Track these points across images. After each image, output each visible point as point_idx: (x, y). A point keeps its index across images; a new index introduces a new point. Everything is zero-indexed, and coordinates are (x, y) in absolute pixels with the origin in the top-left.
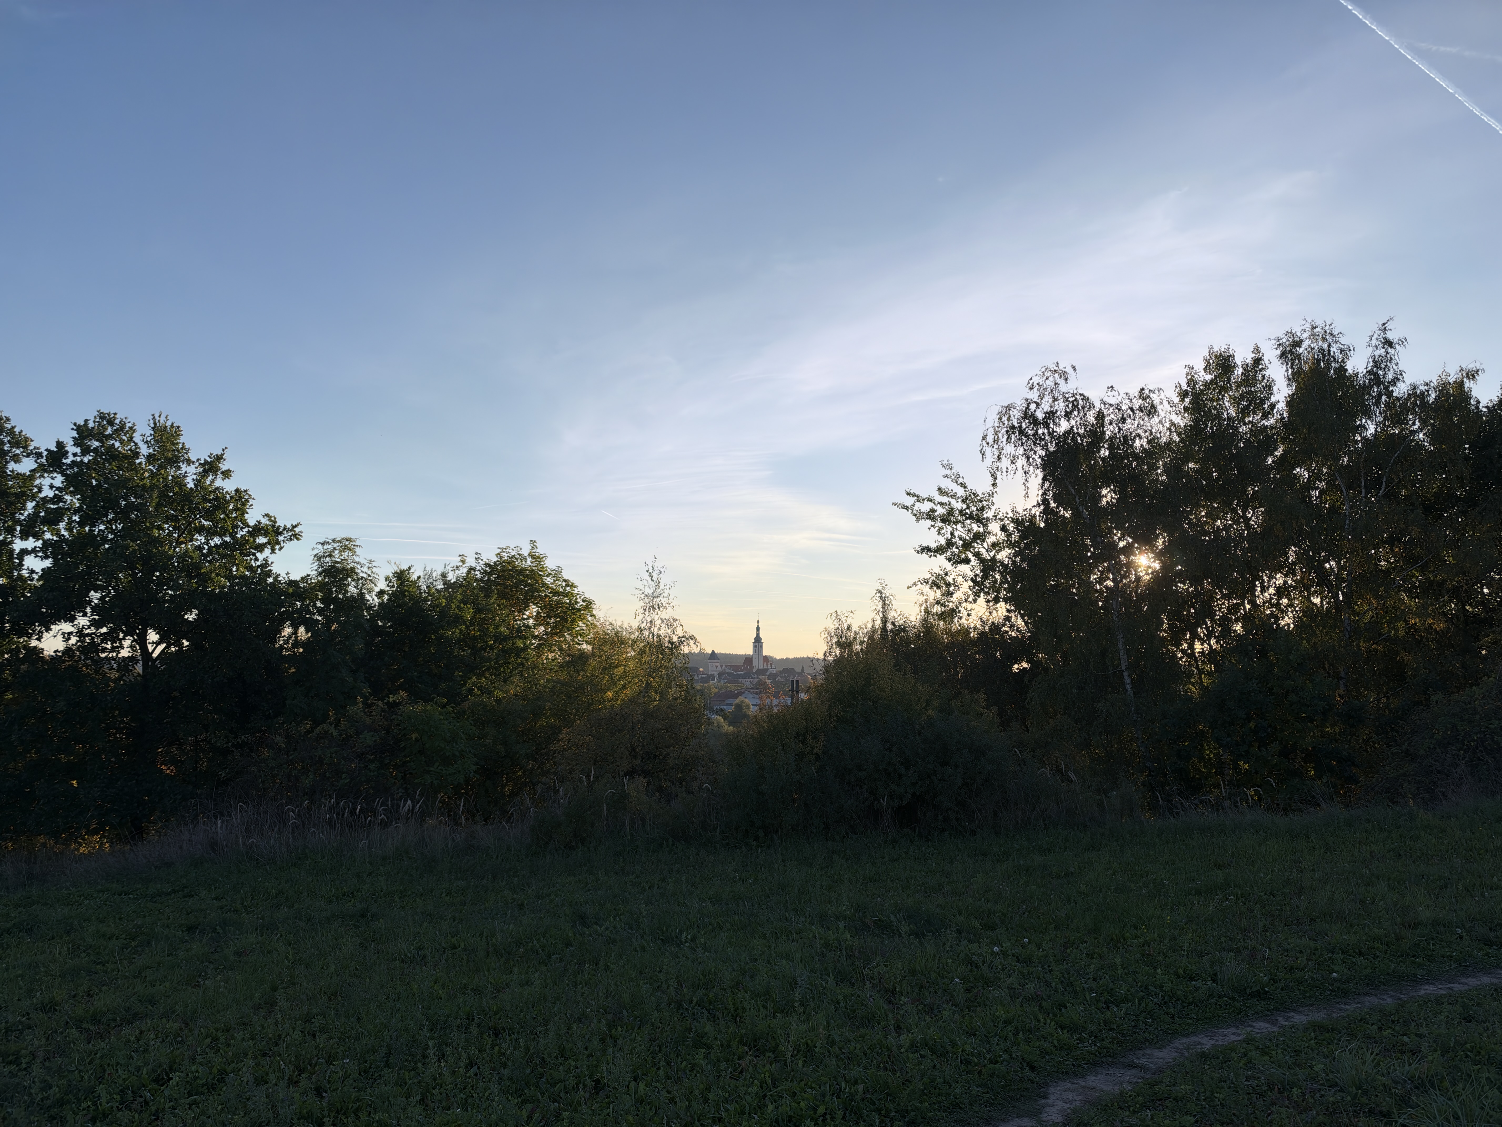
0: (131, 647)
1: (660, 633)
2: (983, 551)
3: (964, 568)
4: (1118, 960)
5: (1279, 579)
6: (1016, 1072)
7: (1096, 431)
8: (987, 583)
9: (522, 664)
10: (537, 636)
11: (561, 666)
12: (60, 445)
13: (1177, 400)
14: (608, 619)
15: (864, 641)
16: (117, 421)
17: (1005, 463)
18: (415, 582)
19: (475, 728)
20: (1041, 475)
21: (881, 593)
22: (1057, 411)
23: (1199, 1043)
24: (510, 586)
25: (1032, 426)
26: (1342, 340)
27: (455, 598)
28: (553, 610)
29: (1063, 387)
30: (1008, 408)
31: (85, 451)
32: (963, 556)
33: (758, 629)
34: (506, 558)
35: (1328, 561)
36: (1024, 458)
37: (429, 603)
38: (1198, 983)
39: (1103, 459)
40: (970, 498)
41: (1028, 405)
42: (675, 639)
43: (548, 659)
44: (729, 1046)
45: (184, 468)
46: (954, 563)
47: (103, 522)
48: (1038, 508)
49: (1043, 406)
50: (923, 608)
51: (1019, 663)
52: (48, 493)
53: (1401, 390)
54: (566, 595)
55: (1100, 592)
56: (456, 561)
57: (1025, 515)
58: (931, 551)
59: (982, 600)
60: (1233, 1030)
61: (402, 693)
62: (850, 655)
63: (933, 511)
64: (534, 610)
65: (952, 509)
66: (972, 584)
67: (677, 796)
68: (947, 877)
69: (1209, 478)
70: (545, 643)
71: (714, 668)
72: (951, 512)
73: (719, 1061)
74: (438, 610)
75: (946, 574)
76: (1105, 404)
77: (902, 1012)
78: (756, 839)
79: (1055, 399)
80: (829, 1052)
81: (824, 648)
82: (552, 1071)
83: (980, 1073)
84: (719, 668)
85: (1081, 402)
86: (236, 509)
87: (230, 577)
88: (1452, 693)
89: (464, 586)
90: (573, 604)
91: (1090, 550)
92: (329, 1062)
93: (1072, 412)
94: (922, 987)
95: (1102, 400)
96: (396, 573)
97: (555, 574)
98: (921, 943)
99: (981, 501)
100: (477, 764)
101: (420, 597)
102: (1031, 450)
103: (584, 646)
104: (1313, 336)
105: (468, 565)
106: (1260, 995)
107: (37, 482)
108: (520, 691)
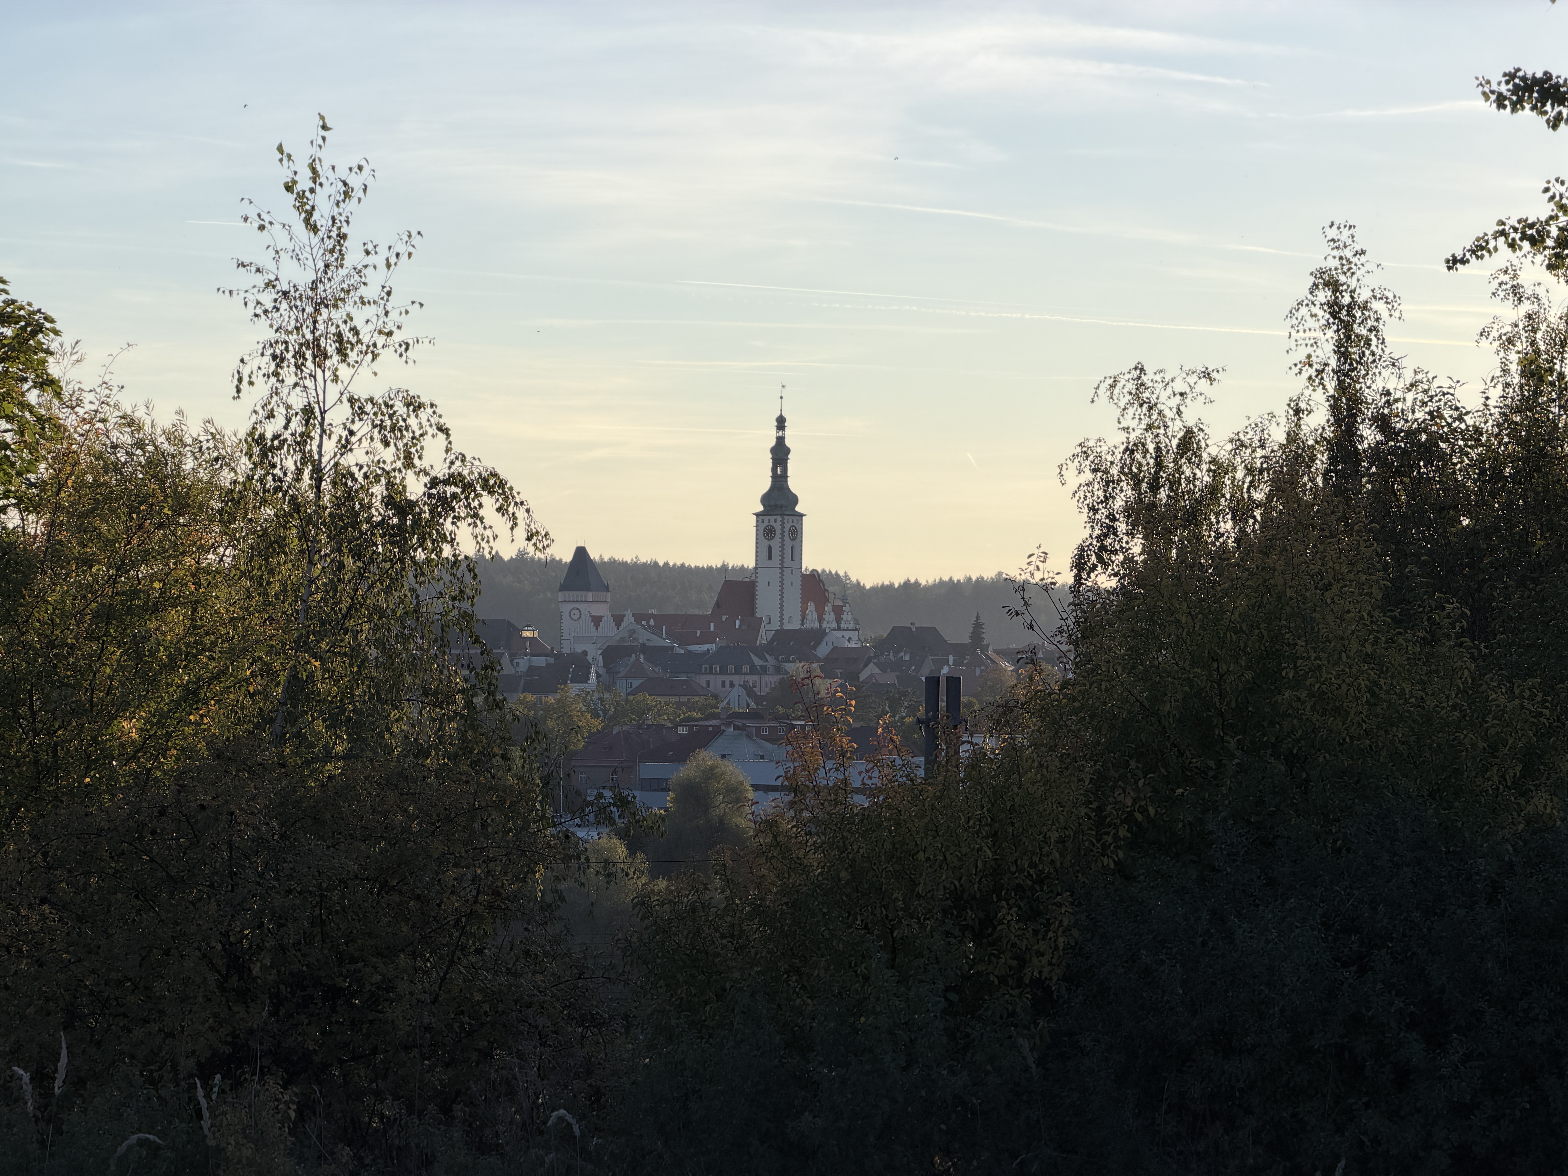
1: (349, 460)
21: (1334, 285)
33: (780, 453)
42: (415, 490)
50: (1515, 355)
62: (1191, 560)
67: (429, 1162)
71: (584, 626)
84: (609, 629)
103: (12, 519)
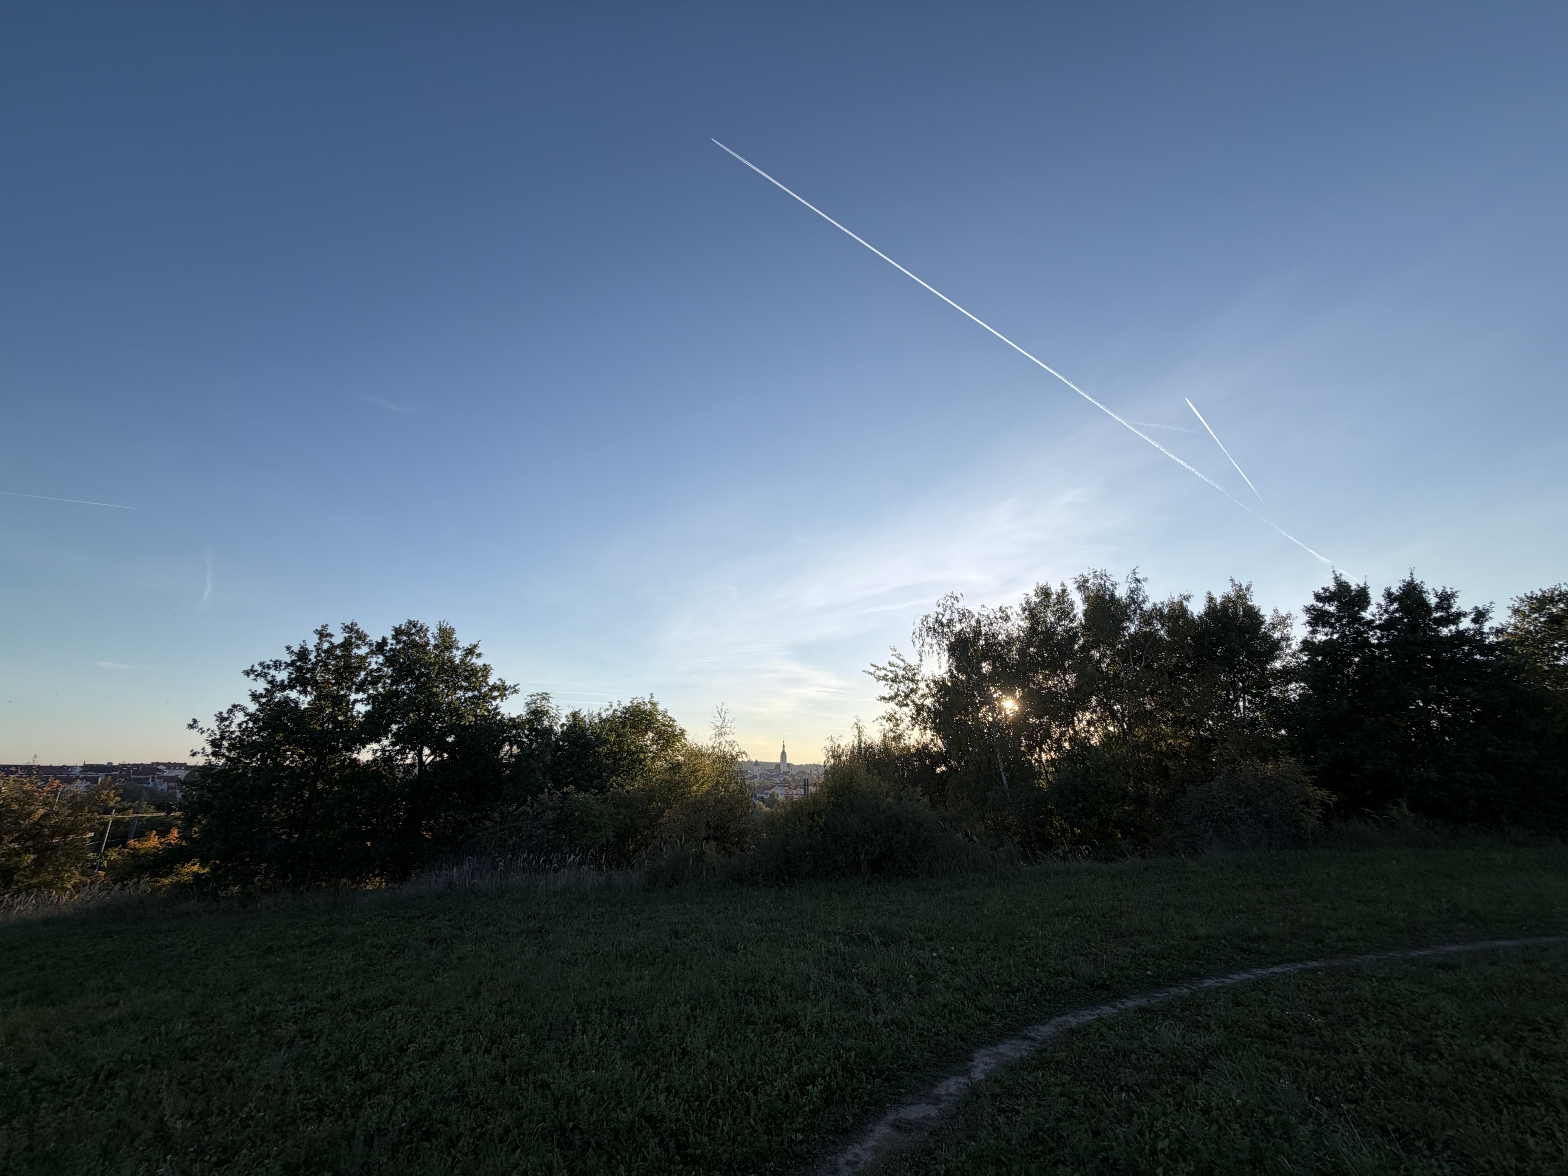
0: (413, 758)
1: (725, 749)
2: (916, 699)
3: (905, 709)
4: (1012, 962)
5: (1088, 716)
6: (952, 1041)
7: (977, 630)
8: (920, 718)
9: (643, 769)
11: (666, 770)
12: (384, 639)
13: (1021, 612)
16: (419, 625)
17: (927, 648)
18: (582, 719)
19: (613, 809)
20: (947, 655)
21: (857, 725)
22: (954, 619)
23: (1068, 1021)
24: (637, 720)
25: (940, 627)
26: (1111, 578)
27: (605, 729)
28: (662, 736)
29: (957, 605)
30: (927, 616)
31: (398, 642)
32: (905, 702)
33: (784, 746)
34: (636, 704)
35: (1116, 705)
36: (937, 645)
37: (590, 732)
38: (1063, 978)
39: (982, 646)
40: (907, 668)
41: (938, 615)
42: (734, 753)
44: (768, 1023)
45: (455, 652)
46: (900, 707)
47: (404, 683)
48: (946, 674)
49: (946, 616)
50: (882, 734)
51: (940, 767)
52: (374, 666)
53: (1147, 606)
54: (670, 726)
55: (985, 724)
56: (607, 705)
57: (940, 678)
58: (886, 699)
59: (917, 729)
60: (1089, 1012)
61: (572, 787)
62: (839, 763)
63: (887, 675)
64: (651, 735)
65: (897, 674)
66: (911, 719)
68: (902, 906)
69: (1042, 656)
70: (656, 756)
71: (757, 771)
72: (897, 676)
73: (761, 1034)
74: (595, 736)
75: (896, 713)
76: (980, 615)
77: (877, 999)
78: (784, 881)
79: (953, 612)
80: (832, 1027)
81: (825, 759)
82: (655, 1042)
83: (929, 1042)
85: (967, 614)
86: (483, 676)
87: (475, 716)
88: (1199, 785)
89: (611, 721)
90: (673, 732)
91: (978, 699)
92: (512, 1036)
93: (962, 619)
94: (889, 981)
95: (979, 613)
96: (572, 713)
97: (664, 714)
98: (887, 950)
99: (913, 670)
100: (614, 831)
101: (585, 728)
102: (941, 641)
103: (680, 758)
104: (1095, 576)
105: (613, 708)
106: (1104, 987)
107: (369, 660)
108: (641, 786)
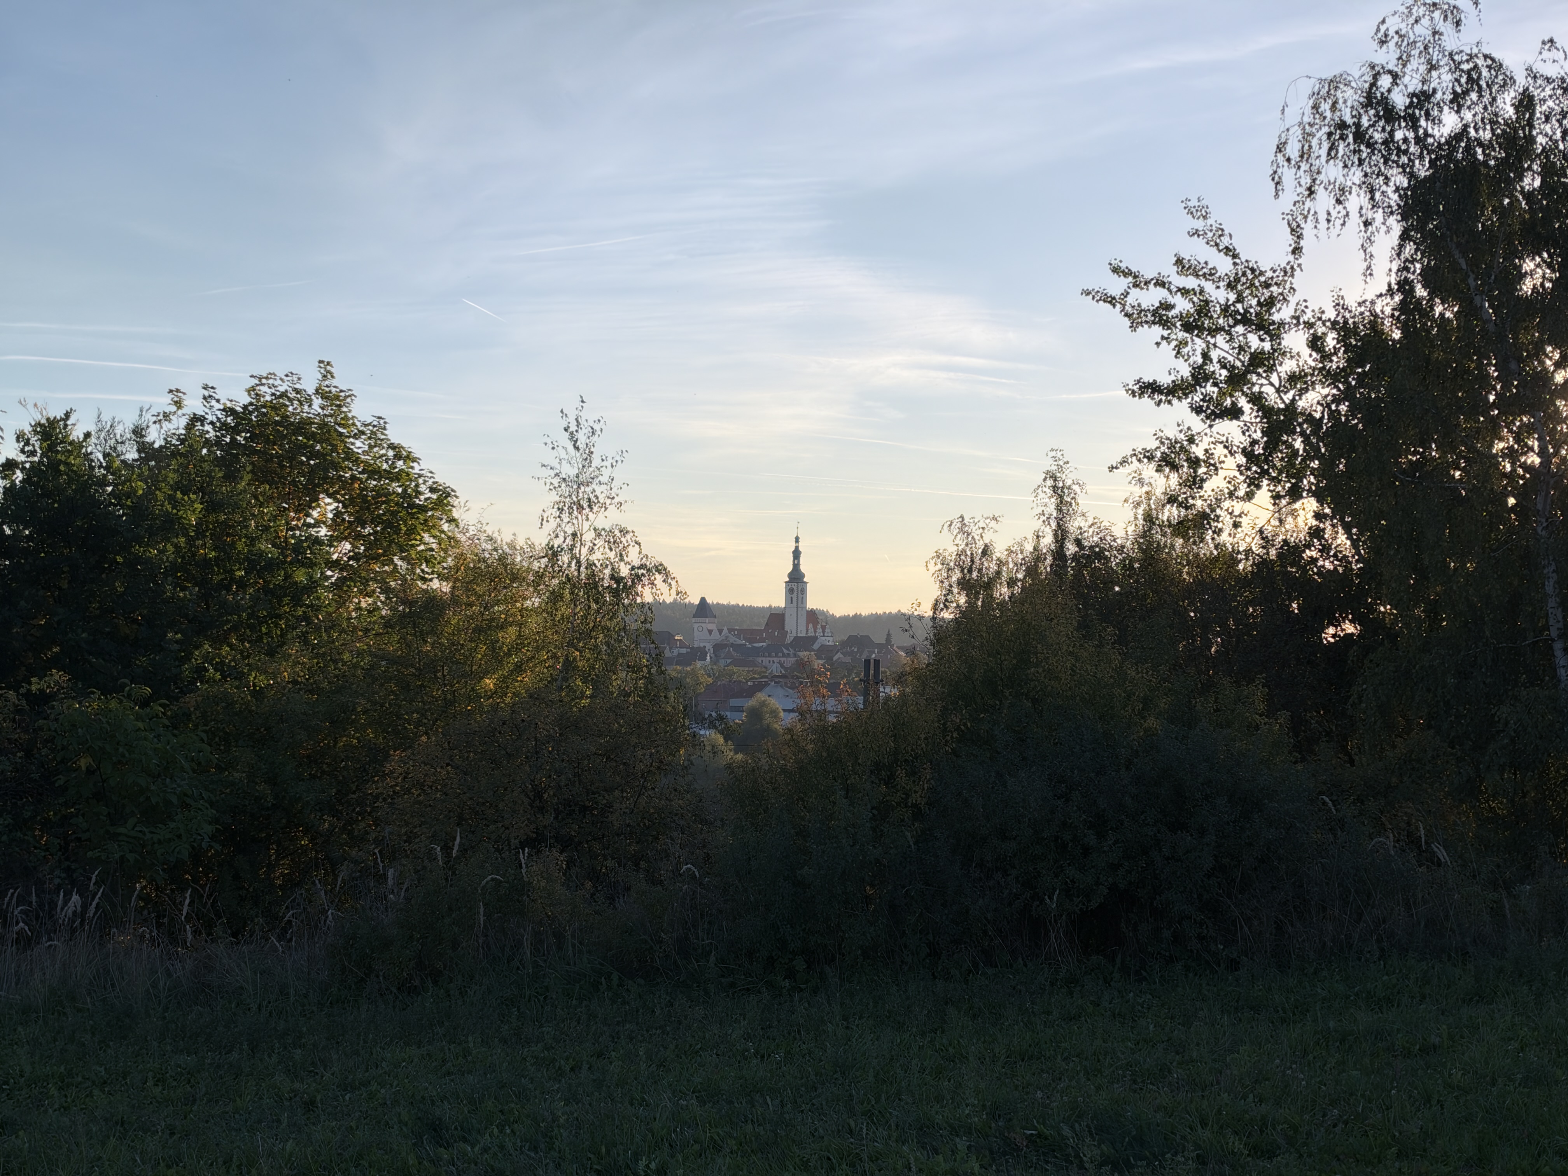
1: (593, 558)
2: (1269, 390)
3: (1229, 428)
7: (1516, 137)
8: (1277, 458)
9: (306, 618)
10: (338, 561)
11: (388, 624)
14: (485, 528)
15: (1017, 580)
17: (1324, 201)
18: (80, 445)
19: (208, 748)
20: (1396, 227)
21: (1055, 478)
22: (1435, 91)
24: (278, 456)
25: (1382, 123)
27: (164, 480)
28: (368, 509)
29: (1451, 41)
30: (1334, 83)
32: (1227, 402)
33: (797, 554)
34: (268, 398)
36: (1362, 193)
37: (110, 489)
39: (1529, 196)
40: (1243, 279)
41: (1376, 77)
42: (624, 571)
43: (360, 609)
46: (1208, 417)
48: (1389, 299)
49: (1406, 79)
50: (1140, 511)
51: (1336, 624)
54: (396, 477)
55: (1511, 476)
56: (164, 403)
57: (1362, 314)
58: (1161, 392)
59: (1263, 495)
61: (57, 676)
62: (987, 608)
63: (1169, 307)
64: (329, 508)
65: (1207, 302)
66: (1244, 460)
67: (628, 889)
68: (1177, 1053)
70: (353, 578)
71: (704, 635)
72: (1204, 308)
74: (129, 503)
75: (1191, 440)
76: (1535, 77)
78: (791, 974)
79: (1432, 67)
81: (934, 592)
84: (716, 636)
85: (1485, 73)
89: (181, 455)
90: (410, 496)
91: (1495, 389)
93: (1466, 93)
95: (1529, 69)
96: (39, 424)
97: (372, 433)
99: (1267, 285)
100: (215, 821)
101: (91, 476)
102: (1378, 175)
103: (435, 584)
105: (188, 410)
108: (302, 675)
